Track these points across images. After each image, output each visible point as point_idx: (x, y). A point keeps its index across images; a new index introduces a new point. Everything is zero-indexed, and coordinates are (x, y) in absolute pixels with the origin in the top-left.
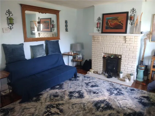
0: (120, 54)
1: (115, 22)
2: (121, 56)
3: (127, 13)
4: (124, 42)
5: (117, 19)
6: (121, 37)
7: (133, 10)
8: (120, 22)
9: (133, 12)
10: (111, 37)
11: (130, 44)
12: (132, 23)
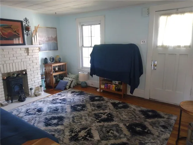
0: (25, 69)
1: (9, 31)
2: (25, 71)
3: (21, 22)
4: (26, 54)
5: (11, 27)
6: (22, 49)
7: (26, 20)
8: (15, 32)
9: (26, 22)
10: (11, 50)
11: (32, 55)
12: (27, 33)
